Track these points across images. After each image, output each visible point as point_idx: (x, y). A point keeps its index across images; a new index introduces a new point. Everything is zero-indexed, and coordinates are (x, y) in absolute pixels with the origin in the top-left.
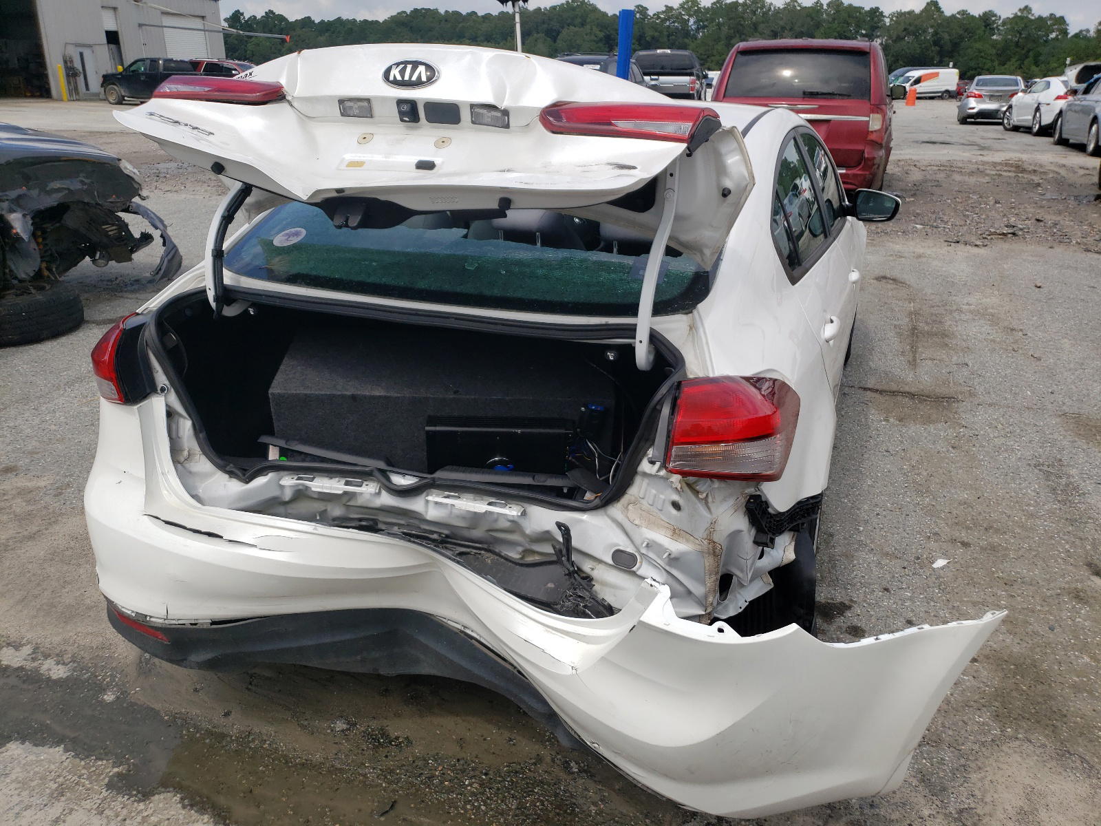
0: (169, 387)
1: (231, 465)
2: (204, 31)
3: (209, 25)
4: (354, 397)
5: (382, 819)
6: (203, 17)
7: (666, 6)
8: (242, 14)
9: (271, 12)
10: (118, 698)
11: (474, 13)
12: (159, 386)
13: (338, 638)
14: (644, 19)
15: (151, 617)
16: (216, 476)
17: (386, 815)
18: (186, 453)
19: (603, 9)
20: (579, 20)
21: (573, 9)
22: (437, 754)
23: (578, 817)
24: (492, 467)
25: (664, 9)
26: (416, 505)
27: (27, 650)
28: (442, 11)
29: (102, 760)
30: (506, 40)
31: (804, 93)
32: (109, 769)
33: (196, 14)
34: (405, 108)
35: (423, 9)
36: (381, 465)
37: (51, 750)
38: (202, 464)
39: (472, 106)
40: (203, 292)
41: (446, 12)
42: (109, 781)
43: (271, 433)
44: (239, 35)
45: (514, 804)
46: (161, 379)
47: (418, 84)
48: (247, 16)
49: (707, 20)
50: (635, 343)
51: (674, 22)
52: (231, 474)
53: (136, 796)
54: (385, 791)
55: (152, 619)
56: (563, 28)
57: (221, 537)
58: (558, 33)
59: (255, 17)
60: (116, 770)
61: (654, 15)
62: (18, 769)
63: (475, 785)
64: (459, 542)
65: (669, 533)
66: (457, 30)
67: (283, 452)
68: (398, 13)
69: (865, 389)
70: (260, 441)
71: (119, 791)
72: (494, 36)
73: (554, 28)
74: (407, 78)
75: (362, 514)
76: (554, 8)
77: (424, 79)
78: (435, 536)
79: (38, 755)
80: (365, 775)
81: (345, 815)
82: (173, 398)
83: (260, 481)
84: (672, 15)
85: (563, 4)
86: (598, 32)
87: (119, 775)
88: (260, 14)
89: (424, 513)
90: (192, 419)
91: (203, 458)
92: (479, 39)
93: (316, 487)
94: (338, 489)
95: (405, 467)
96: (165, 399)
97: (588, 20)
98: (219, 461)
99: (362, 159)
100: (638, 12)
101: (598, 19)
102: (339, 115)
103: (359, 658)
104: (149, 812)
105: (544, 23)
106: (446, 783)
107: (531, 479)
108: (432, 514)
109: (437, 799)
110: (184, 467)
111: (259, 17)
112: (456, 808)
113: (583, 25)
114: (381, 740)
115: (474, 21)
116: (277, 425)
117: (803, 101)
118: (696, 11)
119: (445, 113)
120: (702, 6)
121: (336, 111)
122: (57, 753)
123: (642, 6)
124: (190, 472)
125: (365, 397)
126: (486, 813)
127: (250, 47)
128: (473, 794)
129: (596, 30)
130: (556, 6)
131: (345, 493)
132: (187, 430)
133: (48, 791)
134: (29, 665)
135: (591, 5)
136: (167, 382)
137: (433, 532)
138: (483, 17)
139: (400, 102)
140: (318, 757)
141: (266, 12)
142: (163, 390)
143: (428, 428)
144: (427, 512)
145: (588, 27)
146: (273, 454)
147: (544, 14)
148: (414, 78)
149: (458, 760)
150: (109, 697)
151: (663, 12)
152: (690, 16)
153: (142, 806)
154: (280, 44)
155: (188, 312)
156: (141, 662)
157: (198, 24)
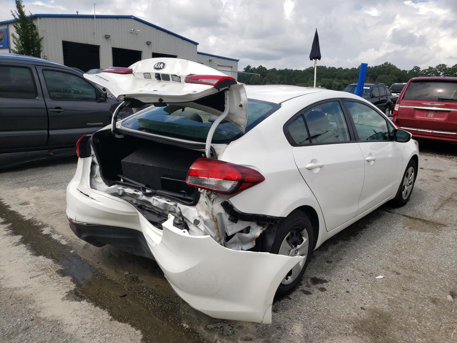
0: (94, 155)
1: (107, 181)
2: (231, 72)
3: (233, 70)
4: (143, 165)
5: (120, 298)
6: (232, 67)
7: (429, 67)
8: (250, 67)
9: (261, 66)
10: (74, 252)
11: (341, 68)
12: (92, 154)
13: (120, 237)
14: (418, 72)
15: (73, 220)
16: (103, 184)
17: (121, 298)
18: (96, 175)
19: (398, 68)
20: (386, 72)
21: (385, 67)
22: (148, 287)
23: (176, 314)
24: (181, 193)
25: (428, 68)
26: (150, 200)
27: (60, 236)
28: (328, 67)
29: (59, 265)
30: (353, 79)
31: (439, 99)
32: (60, 267)
33: (229, 66)
34: (157, 75)
35: (320, 66)
36: (144, 186)
37: (49, 260)
38: (100, 180)
39: (172, 75)
40: (111, 130)
41: (329, 67)
42: (58, 270)
43: (122, 174)
44: (248, 74)
45: (160, 305)
46: (93, 152)
47: (160, 69)
48: (252, 68)
49: (449, 73)
50: (205, 151)
51: (432, 74)
52: (106, 184)
53: (61, 275)
54: (126, 292)
55: (73, 221)
56: (379, 75)
57: (88, 196)
58: (377, 77)
59: (255, 68)
60: (61, 268)
61: (423, 70)
62: (38, 262)
63: (153, 298)
64: (164, 216)
65: (205, 213)
66: (333, 74)
67: (124, 181)
68: (310, 68)
69: (404, 216)
70: (117, 175)
71: (58, 273)
72: (348, 78)
73: (375, 75)
74: (158, 67)
75: (141, 203)
76: (376, 67)
77: (162, 67)
78: (157, 213)
79: (45, 260)
80: (123, 287)
81: (110, 294)
82: (95, 159)
83: (113, 187)
84: (432, 71)
85: (380, 66)
86: (395, 77)
87: (61, 270)
88: (257, 67)
89: (152, 203)
90: (99, 166)
91: (101, 178)
92: (341, 78)
93: (126, 191)
94: (132, 192)
95: (149, 187)
96: (92, 158)
97: (391, 72)
98: (104, 180)
99: (142, 90)
100: (415, 69)
101: (396, 72)
102: (144, 78)
103: (126, 246)
104: (62, 279)
105: (371, 73)
106: (145, 295)
107: (183, 196)
108: (155, 204)
109: (139, 298)
110: (95, 180)
111: (256, 68)
112: (142, 301)
113: (388, 74)
114: (134, 280)
115: (340, 71)
116: (124, 172)
117: (438, 102)
118: (444, 69)
119: (166, 77)
120: (447, 67)
121: (143, 76)
122: (50, 261)
123: (417, 67)
124: (96, 181)
125: (146, 165)
126: (150, 305)
127: (251, 79)
128: (150, 300)
129: (394, 76)
130: (377, 66)
131: (134, 194)
132: (98, 168)
133: (41, 268)
134: (59, 240)
135: (393, 66)
136: (94, 154)
137: (157, 211)
138: (344, 70)
139: (156, 74)
140: (114, 279)
141: (259, 66)
142: (92, 155)
143: (161, 177)
144: (153, 203)
145: (391, 75)
146: (122, 180)
147: (371, 69)
148: (159, 67)
149: (153, 290)
150: (72, 252)
151: (427, 69)
152: (441, 71)
153: (61, 278)
154: (262, 78)
155: (107, 135)
156: (86, 245)
157: (230, 69)
